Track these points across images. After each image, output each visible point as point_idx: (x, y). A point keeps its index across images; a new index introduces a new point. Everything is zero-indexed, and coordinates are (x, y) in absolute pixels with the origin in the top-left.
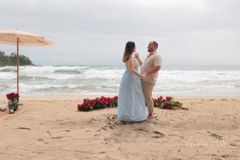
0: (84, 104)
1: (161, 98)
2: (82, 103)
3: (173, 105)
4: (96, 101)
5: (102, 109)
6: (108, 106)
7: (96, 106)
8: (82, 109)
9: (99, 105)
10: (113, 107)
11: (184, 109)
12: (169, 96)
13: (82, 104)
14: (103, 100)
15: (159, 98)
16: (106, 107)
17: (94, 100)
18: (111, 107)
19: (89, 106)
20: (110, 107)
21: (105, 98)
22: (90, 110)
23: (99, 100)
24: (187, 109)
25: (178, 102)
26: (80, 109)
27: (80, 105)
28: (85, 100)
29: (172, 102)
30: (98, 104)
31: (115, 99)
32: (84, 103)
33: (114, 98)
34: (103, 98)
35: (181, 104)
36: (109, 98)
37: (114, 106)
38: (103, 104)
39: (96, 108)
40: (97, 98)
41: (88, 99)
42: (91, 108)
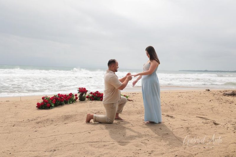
2: (41, 101)
4: (55, 98)
5: (61, 106)
6: (66, 103)
7: (56, 102)
8: (43, 107)
9: (59, 102)
10: (70, 103)
13: (42, 103)
14: (62, 97)
16: (64, 104)
17: (53, 97)
18: (69, 103)
19: (50, 103)
21: (62, 95)
22: (51, 108)
23: (57, 97)
24: (132, 101)
27: (40, 103)
28: (43, 98)
32: (44, 101)
33: (69, 94)
35: (128, 97)
36: (65, 95)
38: (62, 101)
39: (56, 105)
40: (55, 96)
41: (47, 97)
42: (53, 105)
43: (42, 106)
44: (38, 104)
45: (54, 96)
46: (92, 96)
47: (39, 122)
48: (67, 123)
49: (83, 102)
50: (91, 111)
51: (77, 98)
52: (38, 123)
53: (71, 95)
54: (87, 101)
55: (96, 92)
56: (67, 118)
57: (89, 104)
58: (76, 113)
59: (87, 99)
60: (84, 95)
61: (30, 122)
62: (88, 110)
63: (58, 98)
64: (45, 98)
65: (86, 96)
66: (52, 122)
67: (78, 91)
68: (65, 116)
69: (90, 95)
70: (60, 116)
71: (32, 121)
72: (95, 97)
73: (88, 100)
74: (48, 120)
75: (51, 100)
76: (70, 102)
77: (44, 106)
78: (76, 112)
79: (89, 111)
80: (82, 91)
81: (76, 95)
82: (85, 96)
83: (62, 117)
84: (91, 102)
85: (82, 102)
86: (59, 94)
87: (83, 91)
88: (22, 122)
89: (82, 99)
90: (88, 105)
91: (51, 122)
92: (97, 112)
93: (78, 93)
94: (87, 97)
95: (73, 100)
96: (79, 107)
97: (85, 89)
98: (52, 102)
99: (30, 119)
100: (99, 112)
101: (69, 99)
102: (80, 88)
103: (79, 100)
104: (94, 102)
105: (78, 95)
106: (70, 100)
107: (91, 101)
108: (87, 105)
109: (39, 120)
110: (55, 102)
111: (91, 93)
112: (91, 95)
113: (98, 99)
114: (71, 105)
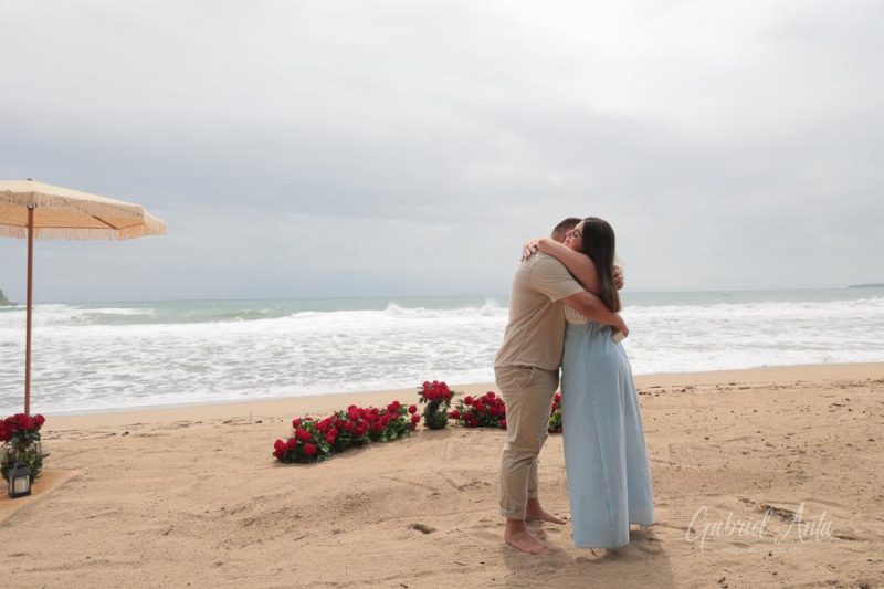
0: (297, 438)
2: (286, 433)
4: (336, 423)
5: (355, 450)
6: (376, 438)
7: (337, 438)
8: (294, 456)
9: (347, 436)
10: (390, 440)
13: (291, 440)
14: (361, 420)
16: (370, 441)
17: (328, 420)
18: (385, 439)
19: (315, 443)
20: (382, 441)
21: (362, 412)
22: (319, 458)
23: (344, 418)
26: (284, 456)
27: (285, 441)
28: (296, 424)
30: (345, 434)
31: (393, 412)
32: (297, 433)
33: (390, 407)
36: (375, 411)
37: (393, 437)
38: (360, 433)
39: (339, 448)
40: (336, 414)
41: (308, 419)
42: (325, 449)
43: (290, 452)
44: (278, 444)
45: (333, 414)
46: (472, 410)
47: (253, 521)
48: (344, 531)
49: (438, 432)
50: (449, 475)
51: (416, 420)
52: (248, 523)
53: (395, 408)
54: (454, 431)
55: (484, 398)
56: (354, 505)
57: (456, 443)
58: (395, 483)
59: (452, 421)
60: (441, 409)
61: (226, 518)
62: (440, 473)
63: (344, 422)
64: (303, 424)
65: (450, 411)
66: (294, 523)
67: (420, 393)
68: (349, 497)
69: (464, 406)
70: (333, 495)
71: (233, 513)
72: (482, 415)
73: (455, 426)
74: (283, 511)
75: (322, 431)
76: (389, 436)
77: (297, 452)
78: (394, 479)
79: (440, 477)
80: (431, 393)
81: (413, 409)
82: (445, 410)
83: (337, 499)
84: (464, 436)
85: (432, 433)
86: (352, 408)
87: (436, 394)
88: (199, 517)
89: (436, 423)
90: (451, 447)
91: (291, 522)
92: (470, 482)
93: (421, 400)
94: (455, 415)
95: (400, 425)
96: (416, 455)
97: (443, 386)
98: (325, 439)
99: (231, 506)
100: (475, 483)
101: (384, 422)
102: (426, 384)
103: (425, 425)
104: (475, 433)
105: (421, 408)
106: (393, 426)
107: (464, 431)
108: (446, 450)
109: (257, 510)
110: (332, 438)
111: (468, 401)
112: (467, 408)
113: (491, 422)
114: (390, 445)
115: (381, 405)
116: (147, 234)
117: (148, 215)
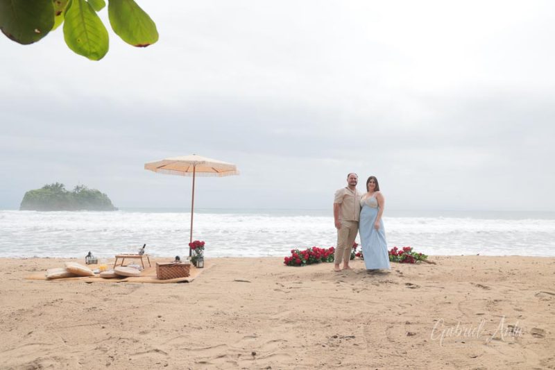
0: (292, 257)
1: (396, 249)
2: (289, 255)
3: (415, 258)
4: (308, 253)
5: (316, 264)
6: (324, 260)
7: (309, 257)
8: (292, 263)
9: (313, 258)
10: (330, 262)
11: (429, 263)
12: (406, 246)
14: (318, 252)
15: (392, 250)
16: (322, 261)
17: (305, 251)
19: (300, 259)
20: (326, 262)
21: (319, 250)
22: (302, 265)
24: (435, 263)
25: (421, 254)
26: (287, 263)
27: (288, 258)
28: (293, 252)
29: (413, 253)
31: (331, 251)
32: (292, 255)
33: (330, 249)
34: (315, 250)
35: (426, 257)
36: (324, 250)
38: (318, 257)
39: (309, 263)
40: (308, 249)
41: (298, 250)
42: (304, 262)
43: (290, 261)
44: (286, 259)
53: (332, 249)
59: (357, 258)
63: (312, 252)
64: (295, 252)
65: (356, 253)
75: (303, 255)
76: (330, 260)
77: (294, 262)
86: (314, 248)
94: (358, 255)
98: (304, 258)
101: (328, 254)
106: (331, 256)
110: (307, 258)
115: (327, 248)
116: (235, 174)
117: (238, 169)
